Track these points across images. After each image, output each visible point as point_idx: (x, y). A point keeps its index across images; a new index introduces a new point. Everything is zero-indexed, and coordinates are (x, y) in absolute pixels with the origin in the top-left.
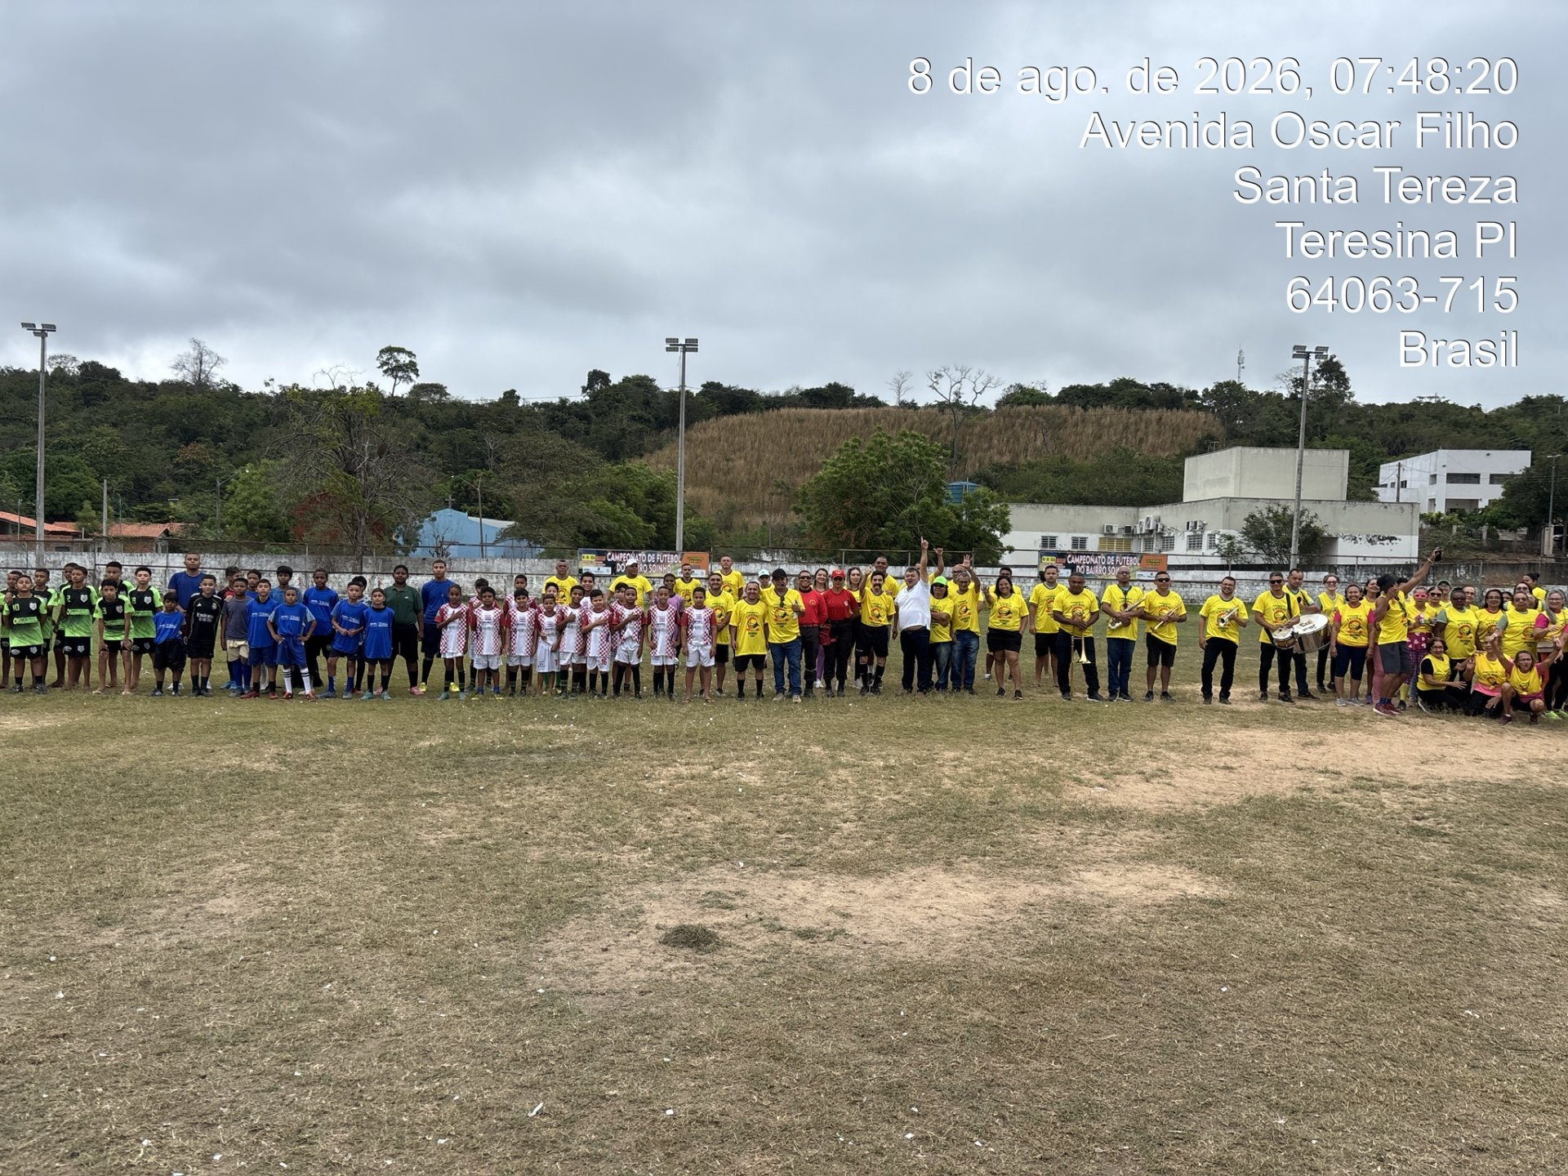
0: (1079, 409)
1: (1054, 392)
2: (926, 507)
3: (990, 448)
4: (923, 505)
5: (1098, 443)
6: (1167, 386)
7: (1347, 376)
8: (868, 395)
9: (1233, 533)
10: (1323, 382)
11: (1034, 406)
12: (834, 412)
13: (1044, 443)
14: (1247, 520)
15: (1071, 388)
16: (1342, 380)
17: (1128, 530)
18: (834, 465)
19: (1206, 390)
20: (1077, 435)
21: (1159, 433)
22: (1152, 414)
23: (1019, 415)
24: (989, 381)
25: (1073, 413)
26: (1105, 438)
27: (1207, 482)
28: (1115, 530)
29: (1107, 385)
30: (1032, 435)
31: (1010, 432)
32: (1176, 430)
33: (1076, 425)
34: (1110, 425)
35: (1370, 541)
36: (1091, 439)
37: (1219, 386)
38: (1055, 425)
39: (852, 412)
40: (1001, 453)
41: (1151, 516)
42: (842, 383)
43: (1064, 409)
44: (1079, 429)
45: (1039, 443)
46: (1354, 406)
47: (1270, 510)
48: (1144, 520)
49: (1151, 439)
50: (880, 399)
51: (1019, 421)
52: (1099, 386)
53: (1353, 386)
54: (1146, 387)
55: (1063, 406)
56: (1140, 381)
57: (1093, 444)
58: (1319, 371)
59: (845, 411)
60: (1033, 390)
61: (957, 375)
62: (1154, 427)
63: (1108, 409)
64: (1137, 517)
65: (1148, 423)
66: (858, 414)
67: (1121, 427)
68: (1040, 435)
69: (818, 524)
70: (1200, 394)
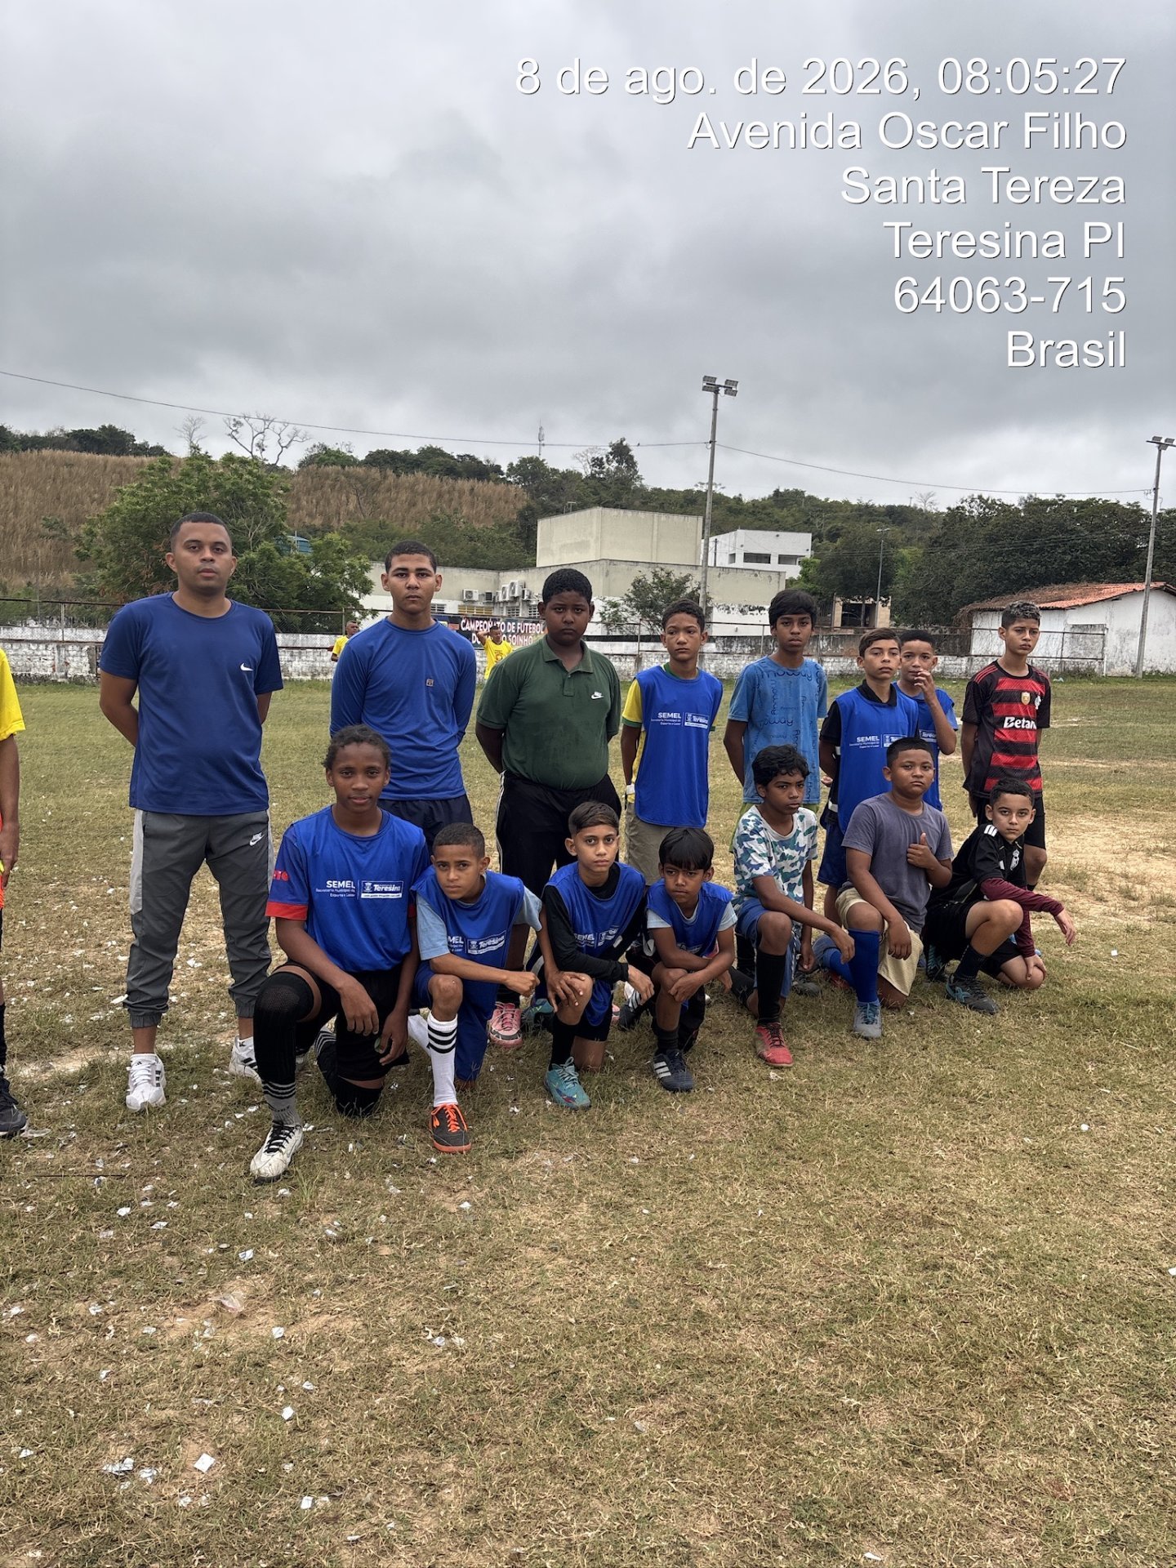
0: (389, 472)
1: (361, 456)
2: (267, 555)
3: (298, 509)
4: (263, 552)
5: (413, 510)
6: (472, 458)
7: (635, 459)
8: (152, 444)
9: (616, 599)
10: (615, 464)
11: (343, 467)
12: (113, 458)
13: (359, 507)
14: (633, 585)
15: (379, 452)
16: (631, 463)
17: (489, 596)
18: (133, 494)
19: (511, 464)
20: (391, 501)
21: (472, 504)
22: (464, 484)
23: (327, 476)
24: (296, 434)
25: (385, 477)
26: (420, 506)
27: (564, 546)
28: (475, 597)
29: (415, 452)
30: (344, 498)
31: (319, 493)
32: (488, 501)
33: (389, 490)
34: (424, 493)
35: (742, 611)
36: (406, 506)
37: (524, 461)
38: (367, 490)
39: (132, 460)
40: (310, 515)
41: (516, 581)
42: (119, 426)
43: (375, 472)
44: (393, 495)
45: (351, 507)
46: (643, 489)
47: (655, 575)
48: (507, 586)
49: (465, 510)
50: (166, 449)
51: (329, 482)
52: (406, 453)
53: (641, 469)
54: (452, 457)
55: (373, 470)
56: (447, 450)
57: (408, 511)
58: (611, 454)
59: (124, 458)
60: (338, 451)
61: (260, 425)
62: (467, 497)
63: (419, 474)
64: (497, 582)
65: (461, 493)
66: (142, 462)
67: (435, 495)
68: (353, 498)
69: (115, 575)
70: (504, 469)
